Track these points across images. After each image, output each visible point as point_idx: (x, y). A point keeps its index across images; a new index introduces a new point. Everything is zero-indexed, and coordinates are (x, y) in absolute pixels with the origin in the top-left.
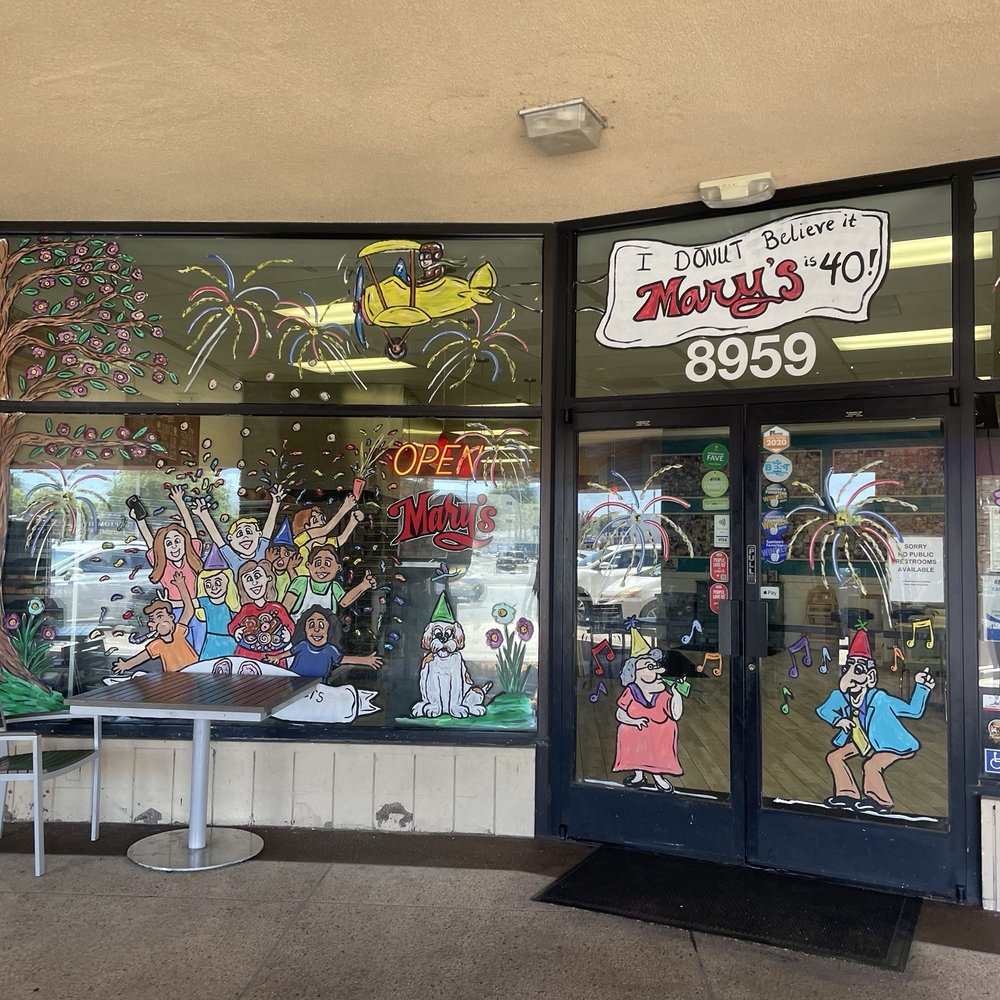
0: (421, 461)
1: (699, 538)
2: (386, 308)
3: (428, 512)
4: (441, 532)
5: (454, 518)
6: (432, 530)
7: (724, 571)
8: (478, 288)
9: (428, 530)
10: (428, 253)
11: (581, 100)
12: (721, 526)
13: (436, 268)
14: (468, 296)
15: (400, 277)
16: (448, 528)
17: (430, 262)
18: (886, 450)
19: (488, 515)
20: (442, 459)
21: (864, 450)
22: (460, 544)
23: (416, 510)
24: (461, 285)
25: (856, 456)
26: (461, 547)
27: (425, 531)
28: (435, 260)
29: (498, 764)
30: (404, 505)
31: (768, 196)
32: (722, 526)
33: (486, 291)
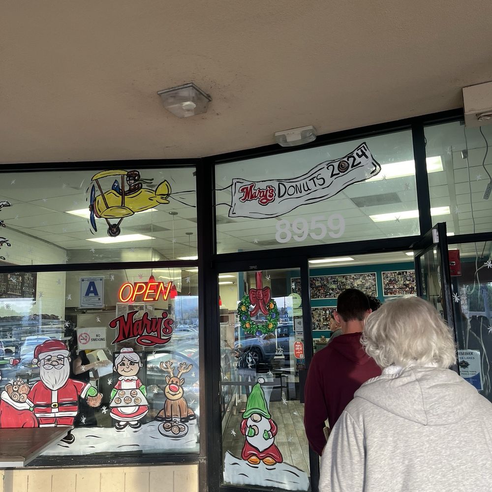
0: (135, 293)
1: (317, 320)
2: (108, 208)
3: (133, 324)
4: (141, 336)
5: (149, 326)
6: (136, 334)
7: (301, 352)
8: (160, 195)
9: (133, 334)
10: (131, 176)
11: (191, 85)
12: (298, 325)
13: (136, 185)
14: (155, 199)
15: (116, 190)
16: (145, 333)
17: (133, 181)
18: (408, 271)
19: (168, 324)
20: (148, 291)
21: (397, 272)
22: (152, 342)
23: (126, 323)
24: (151, 194)
25: (393, 274)
26: (153, 344)
27: (132, 335)
28: (136, 180)
29: (175, 476)
30: (119, 321)
31: (313, 139)
32: (300, 326)
33: (165, 196)
